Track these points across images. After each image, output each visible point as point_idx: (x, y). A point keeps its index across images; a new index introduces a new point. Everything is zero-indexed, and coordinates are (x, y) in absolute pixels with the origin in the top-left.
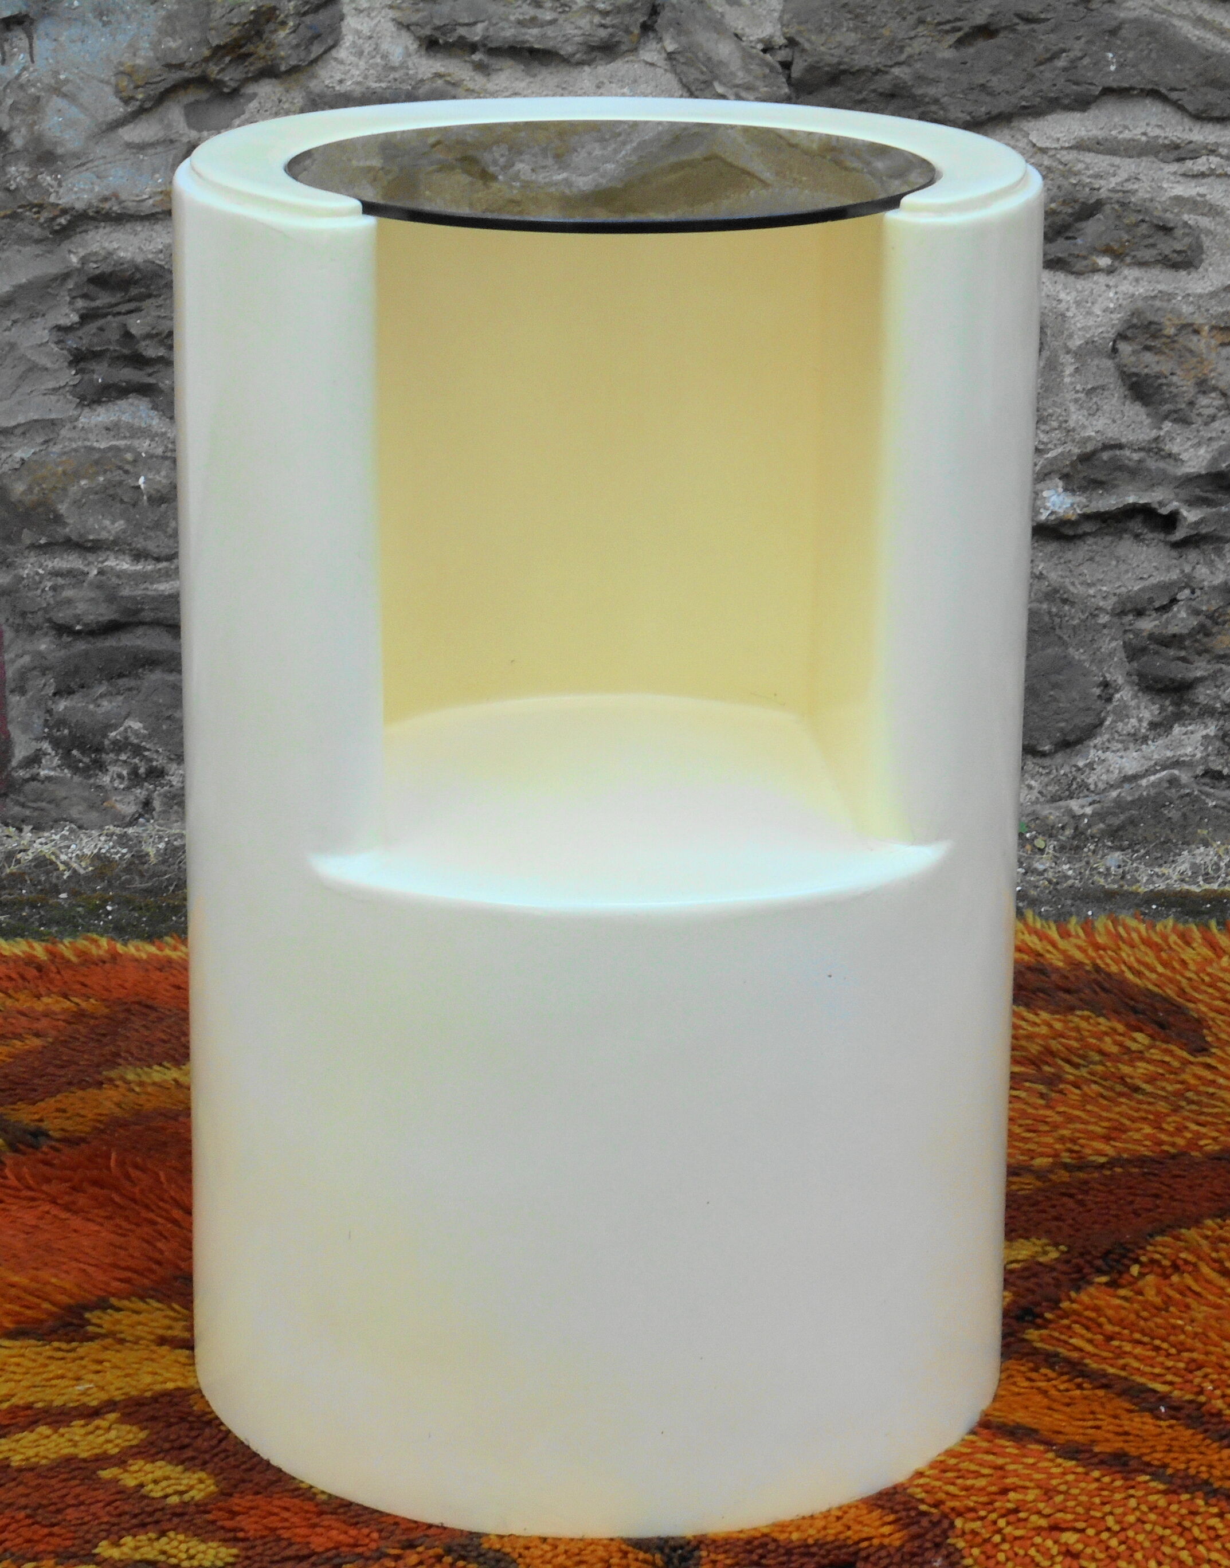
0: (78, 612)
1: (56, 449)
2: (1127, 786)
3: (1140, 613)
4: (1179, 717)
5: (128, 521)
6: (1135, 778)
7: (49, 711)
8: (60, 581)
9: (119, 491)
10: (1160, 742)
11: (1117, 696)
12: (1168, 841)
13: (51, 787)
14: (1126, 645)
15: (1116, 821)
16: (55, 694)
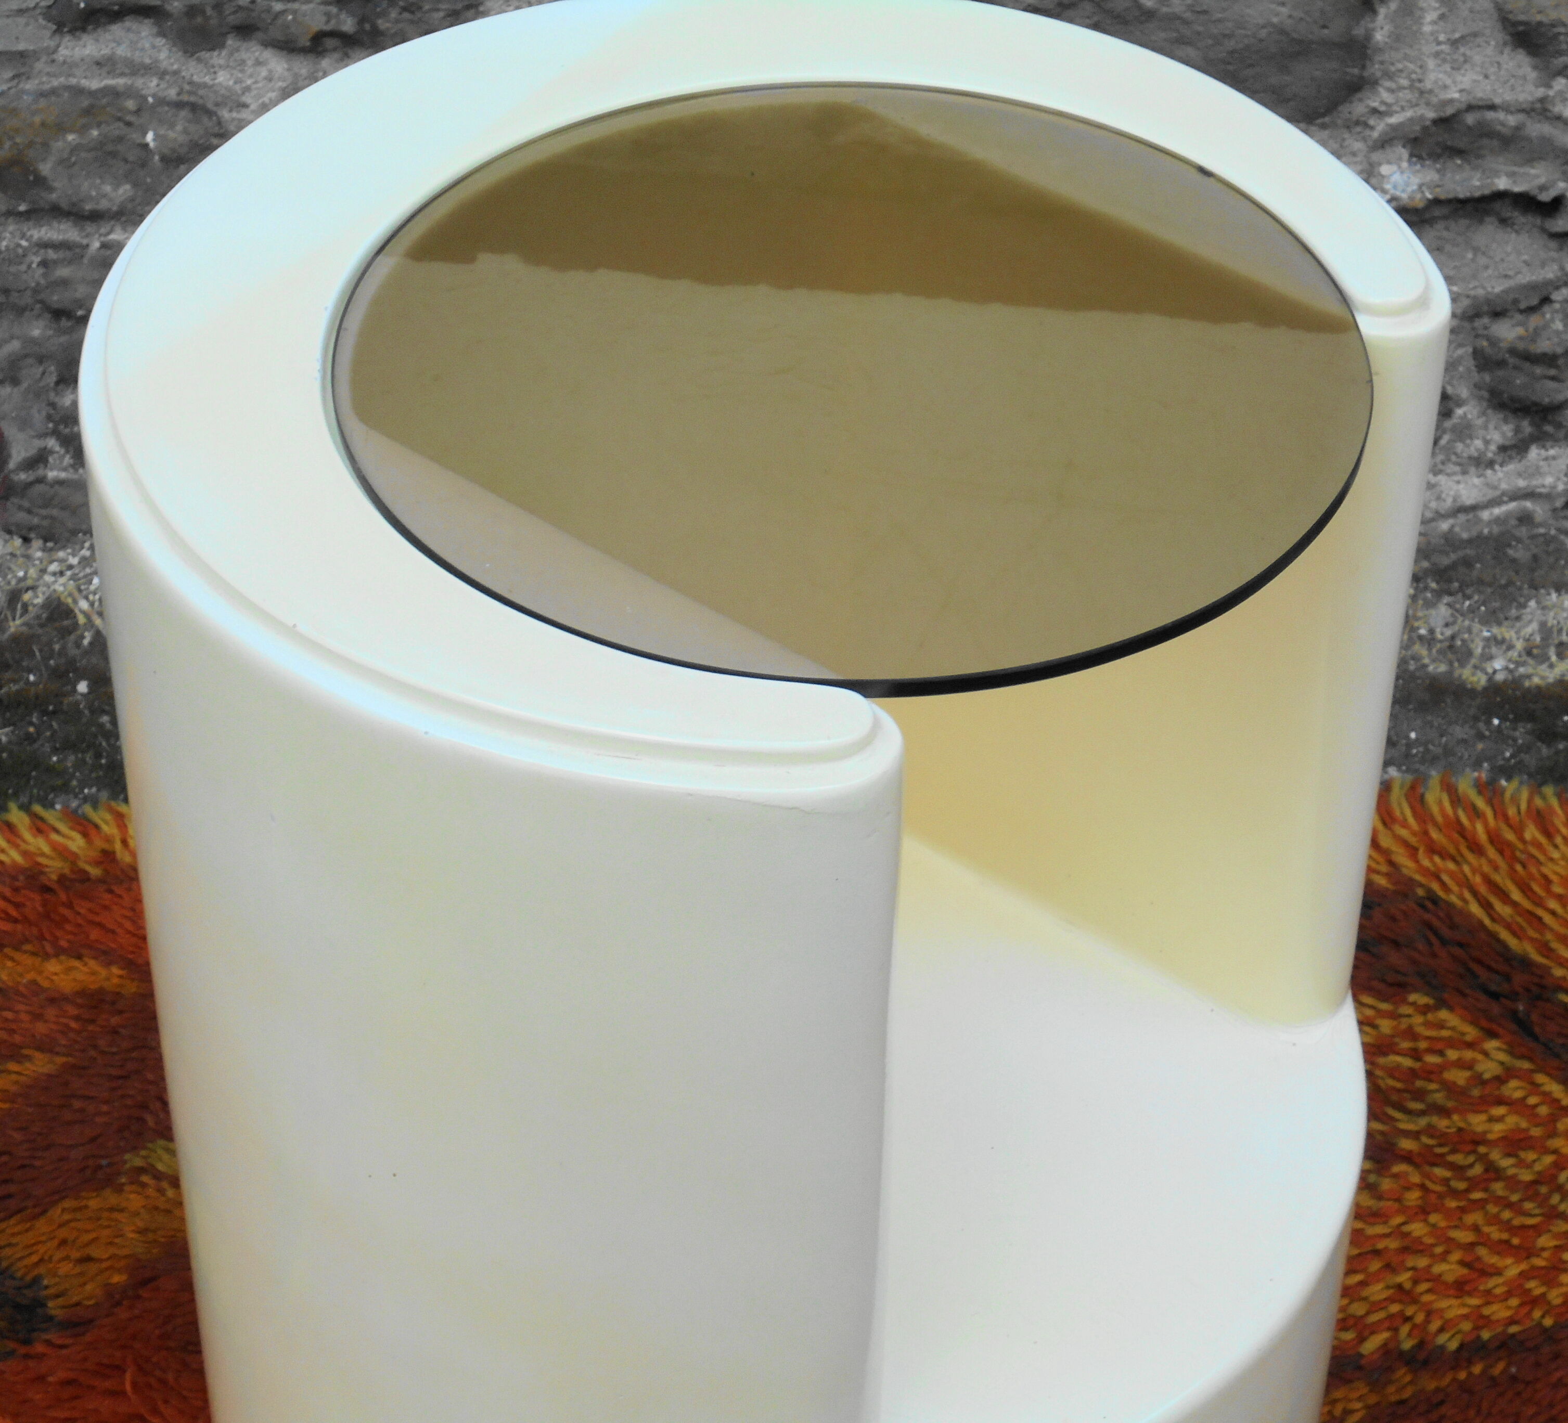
0: (78, 295)
1: (29, 86)
2: (1462, 517)
3: (1497, 314)
4: (1540, 438)
5: (135, 185)
6: (1474, 508)
7: (53, 405)
8: (51, 254)
9: (120, 147)
10: (1511, 467)
11: (1459, 412)
12: (1510, 583)
13: (62, 492)
14: (1477, 354)
15: (1445, 561)
16: (57, 383)
